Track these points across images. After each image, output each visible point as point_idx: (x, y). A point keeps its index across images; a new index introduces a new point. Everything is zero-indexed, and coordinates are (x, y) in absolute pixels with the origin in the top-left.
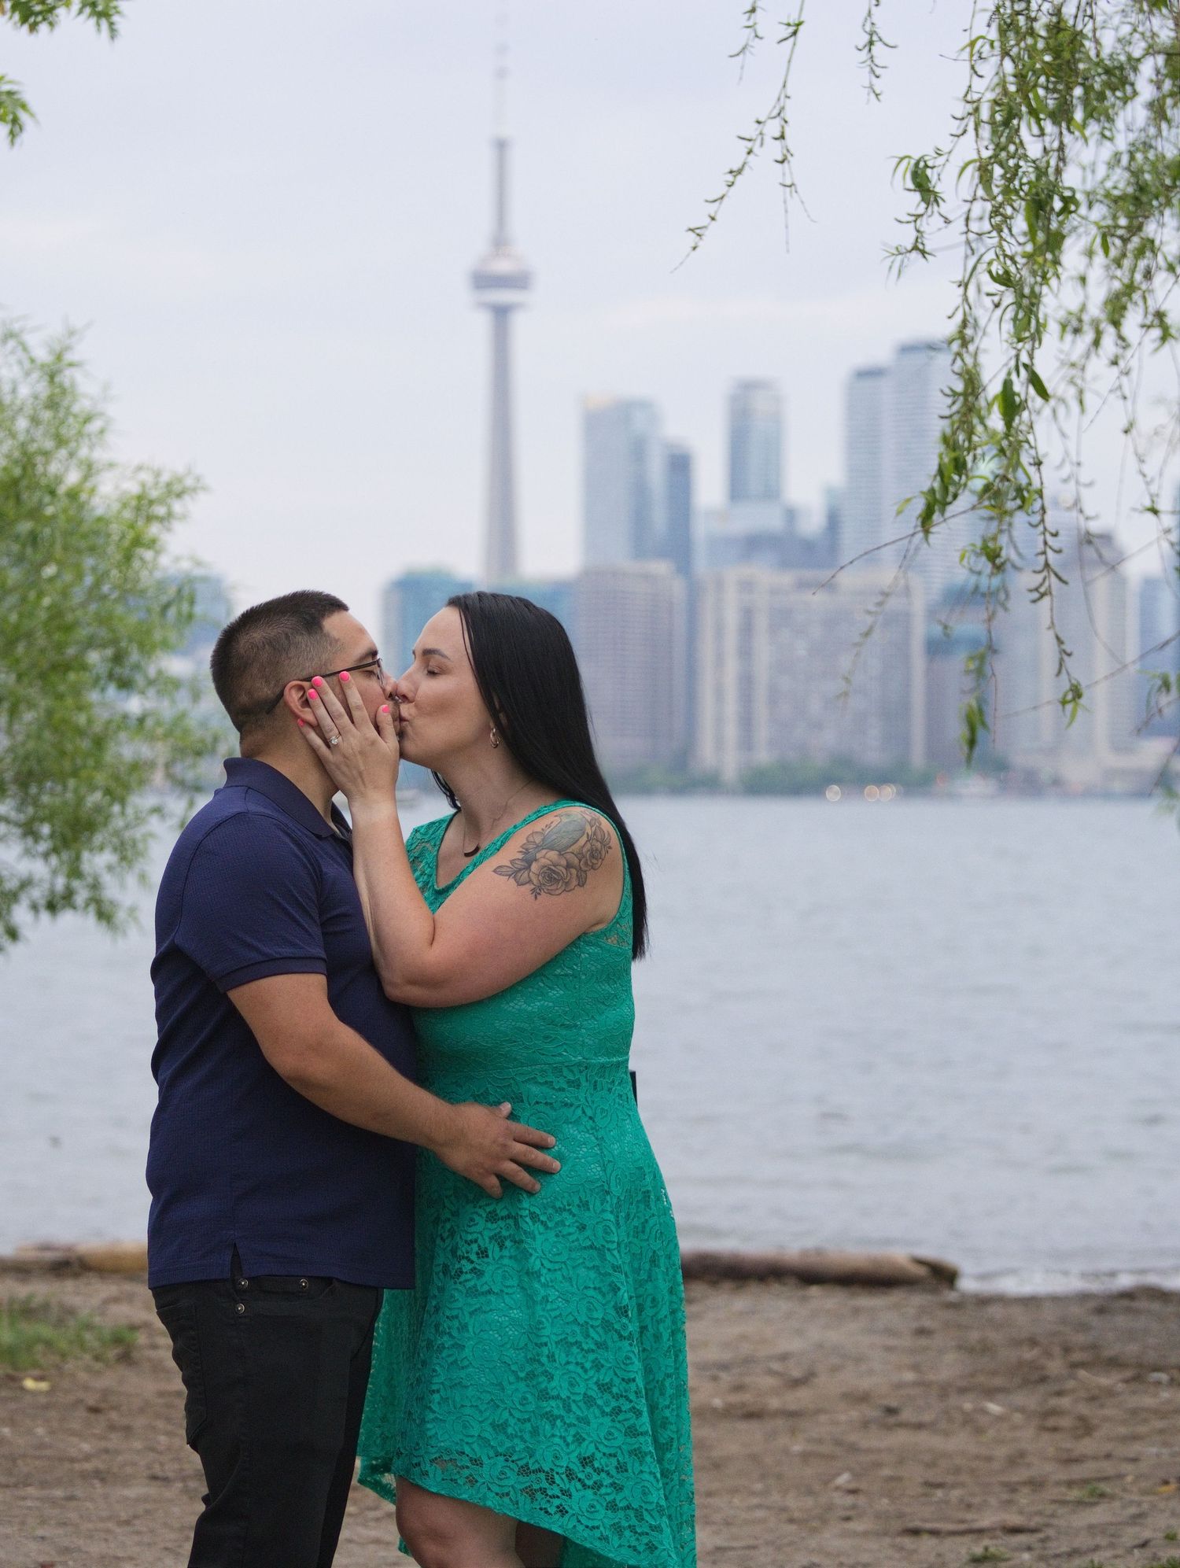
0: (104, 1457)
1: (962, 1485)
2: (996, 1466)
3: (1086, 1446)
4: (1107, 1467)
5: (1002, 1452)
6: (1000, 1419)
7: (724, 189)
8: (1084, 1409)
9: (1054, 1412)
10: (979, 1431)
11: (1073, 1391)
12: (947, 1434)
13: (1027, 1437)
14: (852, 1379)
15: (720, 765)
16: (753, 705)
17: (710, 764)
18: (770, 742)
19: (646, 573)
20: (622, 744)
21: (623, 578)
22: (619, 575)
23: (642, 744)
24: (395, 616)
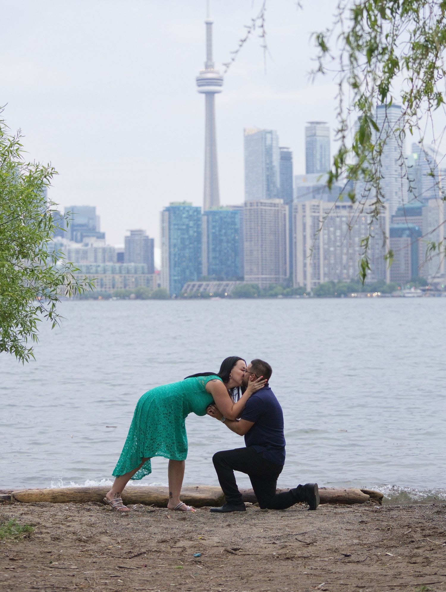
0: (14, 579)
1: (372, 587)
2: (388, 578)
3: (428, 570)
4: (435, 579)
5: (391, 572)
6: (392, 558)
7: (237, 47)
8: (428, 554)
9: (415, 556)
10: (383, 564)
11: (424, 547)
12: (369, 565)
13: (403, 566)
14: (331, 543)
15: (305, 285)
16: (319, 259)
17: (302, 285)
18: (325, 274)
19: (271, 203)
20: (264, 276)
21: (261, 206)
22: (259, 204)
23: (272, 276)
24: (166, 225)
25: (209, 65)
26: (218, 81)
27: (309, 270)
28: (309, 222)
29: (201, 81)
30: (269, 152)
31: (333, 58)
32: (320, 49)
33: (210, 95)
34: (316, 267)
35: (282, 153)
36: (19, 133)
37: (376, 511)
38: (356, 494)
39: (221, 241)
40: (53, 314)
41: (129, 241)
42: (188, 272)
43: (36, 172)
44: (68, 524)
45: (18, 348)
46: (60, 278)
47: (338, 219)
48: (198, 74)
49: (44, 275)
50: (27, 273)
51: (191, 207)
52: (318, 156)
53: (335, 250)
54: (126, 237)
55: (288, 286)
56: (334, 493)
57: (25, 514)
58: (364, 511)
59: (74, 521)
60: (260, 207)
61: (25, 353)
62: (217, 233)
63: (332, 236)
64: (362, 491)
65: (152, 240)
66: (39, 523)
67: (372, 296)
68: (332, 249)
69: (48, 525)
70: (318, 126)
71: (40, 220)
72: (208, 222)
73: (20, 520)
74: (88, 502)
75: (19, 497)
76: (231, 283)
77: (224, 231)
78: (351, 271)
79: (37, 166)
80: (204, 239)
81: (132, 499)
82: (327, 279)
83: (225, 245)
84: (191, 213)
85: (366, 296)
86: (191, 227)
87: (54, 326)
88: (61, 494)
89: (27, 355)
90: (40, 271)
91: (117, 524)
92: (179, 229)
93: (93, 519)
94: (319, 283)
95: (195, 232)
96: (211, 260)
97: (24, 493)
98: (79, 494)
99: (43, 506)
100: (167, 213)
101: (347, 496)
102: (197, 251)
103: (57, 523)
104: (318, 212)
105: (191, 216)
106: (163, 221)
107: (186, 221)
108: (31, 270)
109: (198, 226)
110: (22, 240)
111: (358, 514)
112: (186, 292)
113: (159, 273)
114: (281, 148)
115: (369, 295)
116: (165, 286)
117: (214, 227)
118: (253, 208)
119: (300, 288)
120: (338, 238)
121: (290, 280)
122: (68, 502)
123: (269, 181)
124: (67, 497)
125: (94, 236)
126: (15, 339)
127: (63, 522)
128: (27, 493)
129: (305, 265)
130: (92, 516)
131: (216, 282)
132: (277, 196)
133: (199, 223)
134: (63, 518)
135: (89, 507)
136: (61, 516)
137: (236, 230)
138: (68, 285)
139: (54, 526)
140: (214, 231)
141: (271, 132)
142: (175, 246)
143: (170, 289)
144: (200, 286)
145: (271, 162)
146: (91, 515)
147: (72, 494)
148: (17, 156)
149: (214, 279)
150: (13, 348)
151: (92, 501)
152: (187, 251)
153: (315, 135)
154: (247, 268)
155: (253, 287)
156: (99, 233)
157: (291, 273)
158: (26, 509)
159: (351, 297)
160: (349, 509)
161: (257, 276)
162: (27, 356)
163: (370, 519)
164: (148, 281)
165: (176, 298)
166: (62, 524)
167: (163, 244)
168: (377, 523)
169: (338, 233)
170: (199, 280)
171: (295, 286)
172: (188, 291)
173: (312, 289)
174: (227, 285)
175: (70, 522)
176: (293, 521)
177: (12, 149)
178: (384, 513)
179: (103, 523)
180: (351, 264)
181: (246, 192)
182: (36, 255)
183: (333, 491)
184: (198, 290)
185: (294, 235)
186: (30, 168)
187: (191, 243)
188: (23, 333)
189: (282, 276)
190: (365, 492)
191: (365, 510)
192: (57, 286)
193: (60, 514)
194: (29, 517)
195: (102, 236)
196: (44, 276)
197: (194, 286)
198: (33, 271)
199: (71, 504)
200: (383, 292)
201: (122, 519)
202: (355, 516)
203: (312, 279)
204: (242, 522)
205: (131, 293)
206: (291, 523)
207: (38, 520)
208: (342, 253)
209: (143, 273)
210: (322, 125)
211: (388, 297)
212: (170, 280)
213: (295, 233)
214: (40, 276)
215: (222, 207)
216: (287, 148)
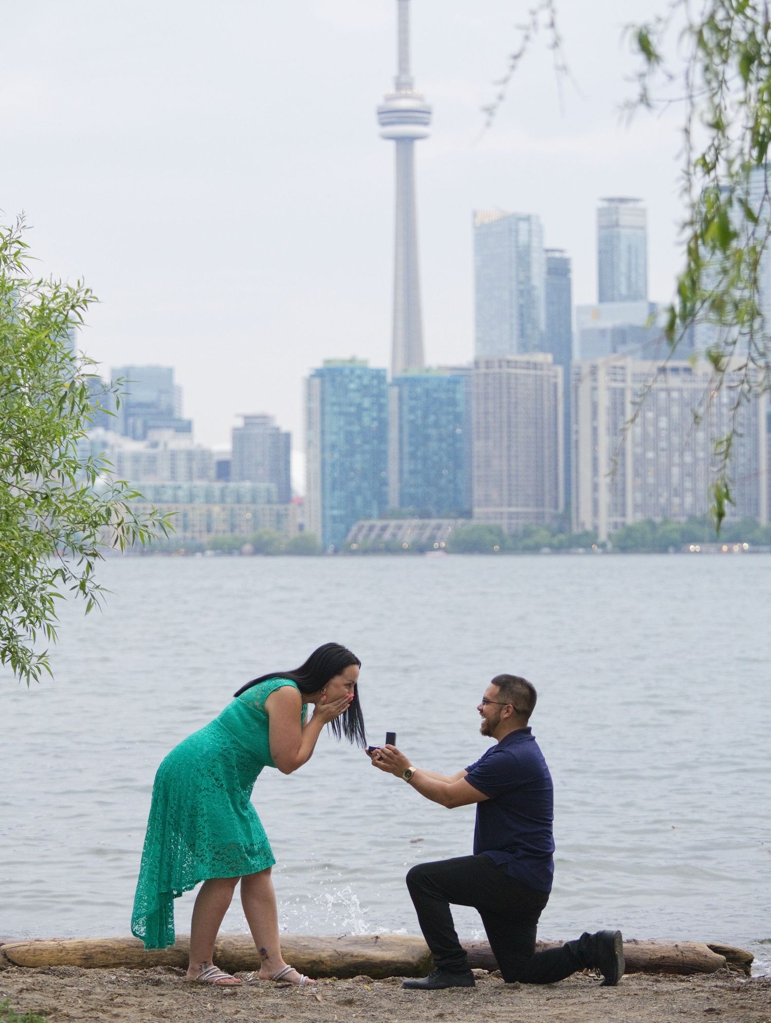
15: (596, 528)
16: (624, 475)
17: (589, 527)
18: (636, 507)
19: (528, 363)
20: (513, 509)
21: (508, 367)
22: (504, 364)
23: (530, 510)
24: (316, 405)
25: (403, 83)
26: (421, 116)
27: (604, 497)
28: (604, 400)
29: (388, 116)
30: (523, 258)
31: (671, 77)
32: (641, 58)
33: (405, 143)
34: (618, 490)
35: (549, 260)
36: (20, 222)
37: (738, 990)
38: (698, 953)
39: (427, 438)
40: (88, 584)
41: (239, 437)
42: (359, 500)
43: (55, 297)
44: (116, 1011)
45: (16, 653)
46: (103, 511)
47: (663, 395)
48: (380, 101)
49: (69, 504)
50: (36, 501)
51: (365, 369)
52: (623, 268)
53: (657, 456)
54: (235, 429)
55: (561, 531)
56: (654, 951)
57: (27, 990)
58: (715, 989)
59: (127, 1004)
60: (505, 370)
61: (32, 662)
62: (420, 422)
63: (651, 430)
64: (710, 947)
65: (288, 436)
66: (55, 1009)
67: (730, 551)
68: (650, 455)
69: (73, 1013)
70: (622, 206)
71: (62, 394)
72: (400, 398)
73: (18, 1003)
74: (157, 966)
75: (17, 956)
76: (445, 522)
77: (432, 418)
78: (689, 500)
79: (56, 287)
80: (393, 434)
81: (244, 961)
82: (639, 517)
83: (433, 445)
84: (366, 381)
85: (720, 551)
86: (366, 410)
87: (89, 608)
88: (100, 949)
89: (37, 667)
90: (62, 497)
91: (214, 1011)
92: (341, 413)
93: (166, 1003)
94: (623, 524)
95: (374, 419)
96: (406, 476)
97: (26, 948)
98: (136, 949)
99: (64, 974)
100: (317, 381)
101: (680, 957)
102: (379, 458)
103: (92, 1009)
104: (623, 381)
105: (366, 387)
106: (309, 397)
107: (356, 397)
108: (44, 496)
109: (381, 408)
110: (26, 435)
111: (703, 994)
112: (355, 540)
113: (300, 503)
114: (547, 251)
115: (725, 548)
116: (314, 528)
117: (412, 410)
118: (491, 371)
119: (586, 534)
120: (663, 434)
121: (566, 518)
122: (117, 965)
123: (525, 316)
124: (114, 955)
125: (169, 427)
126: (11, 634)
127: (104, 1008)
128: (31, 947)
129: (595, 487)
130: (163, 995)
131: (416, 522)
132: (541, 348)
133: (383, 400)
134: (105, 998)
135: (157, 977)
136: (100, 994)
137: (457, 418)
138: (119, 525)
139: (86, 1014)
140: (412, 417)
141: (528, 219)
142: (333, 447)
143: (324, 535)
144: (384, 529)
145: (528, 278)
146: (162, 992)
147: (124, 949)
148: (17, 268)
149: (413, 515)
150: (7, 653)
151: (164, 964)
152: (358, 457)
153: (617, 225)
154: (478, 492)
155: (490, 531)
156: (180, 420)
157: (568, 504)
158: (30, 980)
159: (689, 552)
160: (683, 984)
161: (499, 510)
162: (36, 670)
163: (726, 1006)
164: (279, 518)
165: (336, 552)
166: (104, 1011)
167: (309, 444)
168: (741, 1012)
169: (663, 423)
170: (382, 515)
171: (576, 530)
172: (360, 538)
173: (609, 536)
174: (439, 527)
175: (119, 1007)
176: (570, 1008)
177: (7, 253)
178: (755, 992)
179: (187, 1010)
180: (688, 485)
181: (478, 340)
182: (53, 467)
183: (651, 947)
184: (379, 536)
185: (574, 427)
186: (42, 289)
187: (366, 442)
188: (28, 622)
189: (548, 510)
190: (716, 949)
191: (716, 986)
192: (94, 527)
193: (98, 990)
194: (37, 996)
195: (185, 428)
196: (71, 507)
197: (371, 528)
198: (47, 497)
199: (121, 971)
200: (753, 542)
201: (224, 1001)
202: (696, 998)
203: (610, 516)
204: (467, 1009)
205: (244, 542)
206: (565, 1011)
207: (54, 1003)
208: (670, 465)
209: (269, 502)
210: (631, 205)
211: (764, 552)
212: (323, 516)
213: (577, 422)
214: (63, 508)
215: (428, 370)
216: (561, 251)
